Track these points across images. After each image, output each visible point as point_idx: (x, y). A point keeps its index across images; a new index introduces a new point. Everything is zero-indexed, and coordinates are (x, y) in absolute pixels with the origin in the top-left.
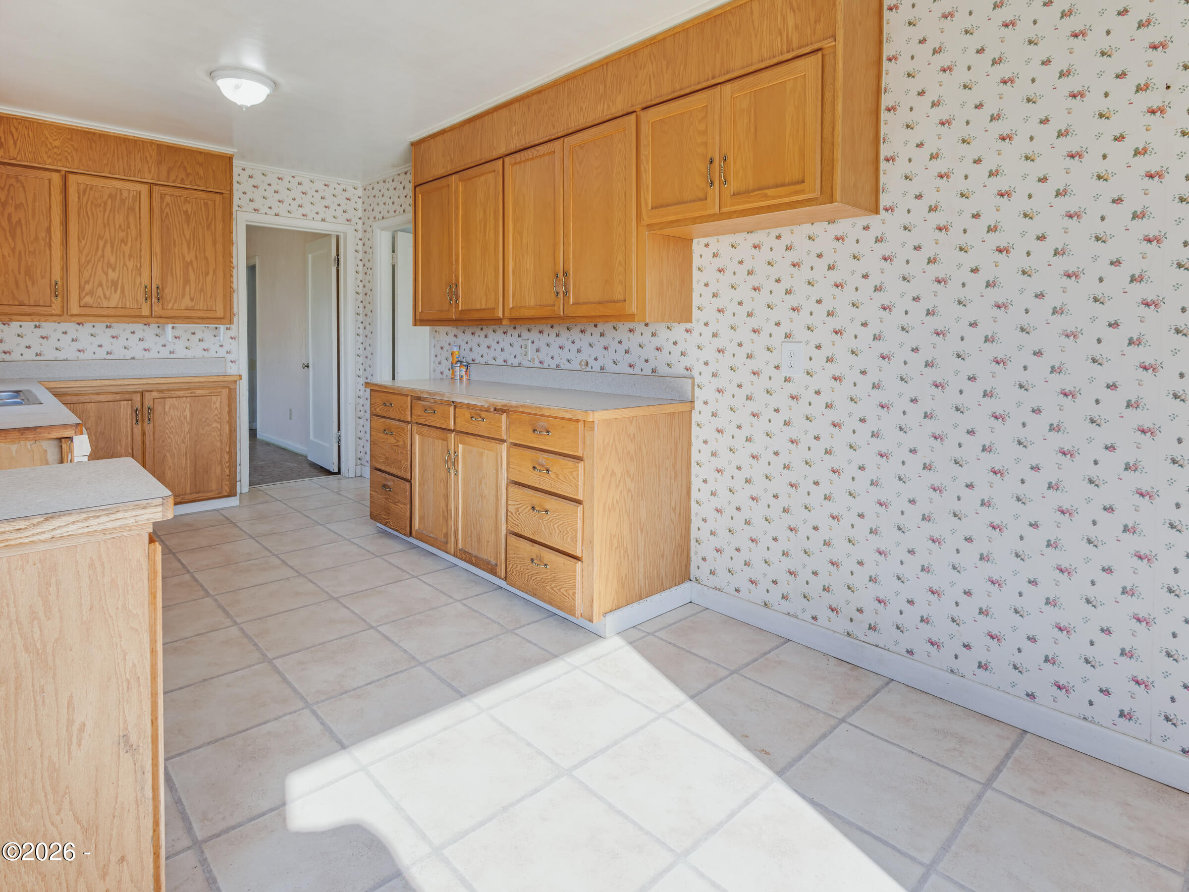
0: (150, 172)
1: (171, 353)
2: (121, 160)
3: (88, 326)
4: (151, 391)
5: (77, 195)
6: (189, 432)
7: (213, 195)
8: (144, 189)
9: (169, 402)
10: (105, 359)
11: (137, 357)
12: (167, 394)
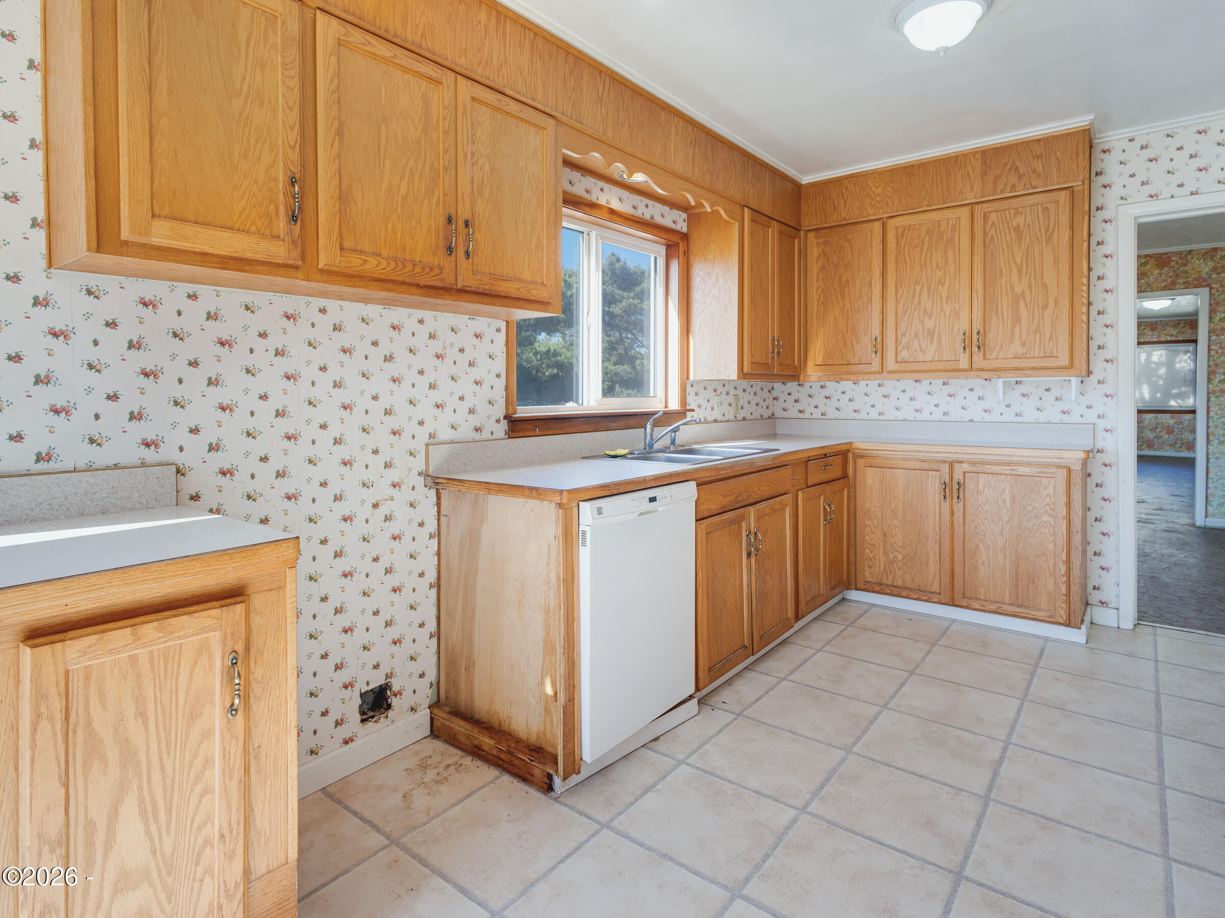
0: (972, 189)
1: (1017, 415)
2: (940, 186)
3: (925, 382)
4: (961, 462)
5: (895, 241)
6: (1009, 522)
7: (1055, 193)
8: (964, 213)
9: (983, 478)
10: (941, 421)
11: (976, 419)
12: (980, 468)
